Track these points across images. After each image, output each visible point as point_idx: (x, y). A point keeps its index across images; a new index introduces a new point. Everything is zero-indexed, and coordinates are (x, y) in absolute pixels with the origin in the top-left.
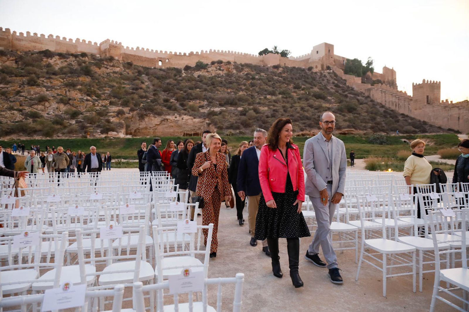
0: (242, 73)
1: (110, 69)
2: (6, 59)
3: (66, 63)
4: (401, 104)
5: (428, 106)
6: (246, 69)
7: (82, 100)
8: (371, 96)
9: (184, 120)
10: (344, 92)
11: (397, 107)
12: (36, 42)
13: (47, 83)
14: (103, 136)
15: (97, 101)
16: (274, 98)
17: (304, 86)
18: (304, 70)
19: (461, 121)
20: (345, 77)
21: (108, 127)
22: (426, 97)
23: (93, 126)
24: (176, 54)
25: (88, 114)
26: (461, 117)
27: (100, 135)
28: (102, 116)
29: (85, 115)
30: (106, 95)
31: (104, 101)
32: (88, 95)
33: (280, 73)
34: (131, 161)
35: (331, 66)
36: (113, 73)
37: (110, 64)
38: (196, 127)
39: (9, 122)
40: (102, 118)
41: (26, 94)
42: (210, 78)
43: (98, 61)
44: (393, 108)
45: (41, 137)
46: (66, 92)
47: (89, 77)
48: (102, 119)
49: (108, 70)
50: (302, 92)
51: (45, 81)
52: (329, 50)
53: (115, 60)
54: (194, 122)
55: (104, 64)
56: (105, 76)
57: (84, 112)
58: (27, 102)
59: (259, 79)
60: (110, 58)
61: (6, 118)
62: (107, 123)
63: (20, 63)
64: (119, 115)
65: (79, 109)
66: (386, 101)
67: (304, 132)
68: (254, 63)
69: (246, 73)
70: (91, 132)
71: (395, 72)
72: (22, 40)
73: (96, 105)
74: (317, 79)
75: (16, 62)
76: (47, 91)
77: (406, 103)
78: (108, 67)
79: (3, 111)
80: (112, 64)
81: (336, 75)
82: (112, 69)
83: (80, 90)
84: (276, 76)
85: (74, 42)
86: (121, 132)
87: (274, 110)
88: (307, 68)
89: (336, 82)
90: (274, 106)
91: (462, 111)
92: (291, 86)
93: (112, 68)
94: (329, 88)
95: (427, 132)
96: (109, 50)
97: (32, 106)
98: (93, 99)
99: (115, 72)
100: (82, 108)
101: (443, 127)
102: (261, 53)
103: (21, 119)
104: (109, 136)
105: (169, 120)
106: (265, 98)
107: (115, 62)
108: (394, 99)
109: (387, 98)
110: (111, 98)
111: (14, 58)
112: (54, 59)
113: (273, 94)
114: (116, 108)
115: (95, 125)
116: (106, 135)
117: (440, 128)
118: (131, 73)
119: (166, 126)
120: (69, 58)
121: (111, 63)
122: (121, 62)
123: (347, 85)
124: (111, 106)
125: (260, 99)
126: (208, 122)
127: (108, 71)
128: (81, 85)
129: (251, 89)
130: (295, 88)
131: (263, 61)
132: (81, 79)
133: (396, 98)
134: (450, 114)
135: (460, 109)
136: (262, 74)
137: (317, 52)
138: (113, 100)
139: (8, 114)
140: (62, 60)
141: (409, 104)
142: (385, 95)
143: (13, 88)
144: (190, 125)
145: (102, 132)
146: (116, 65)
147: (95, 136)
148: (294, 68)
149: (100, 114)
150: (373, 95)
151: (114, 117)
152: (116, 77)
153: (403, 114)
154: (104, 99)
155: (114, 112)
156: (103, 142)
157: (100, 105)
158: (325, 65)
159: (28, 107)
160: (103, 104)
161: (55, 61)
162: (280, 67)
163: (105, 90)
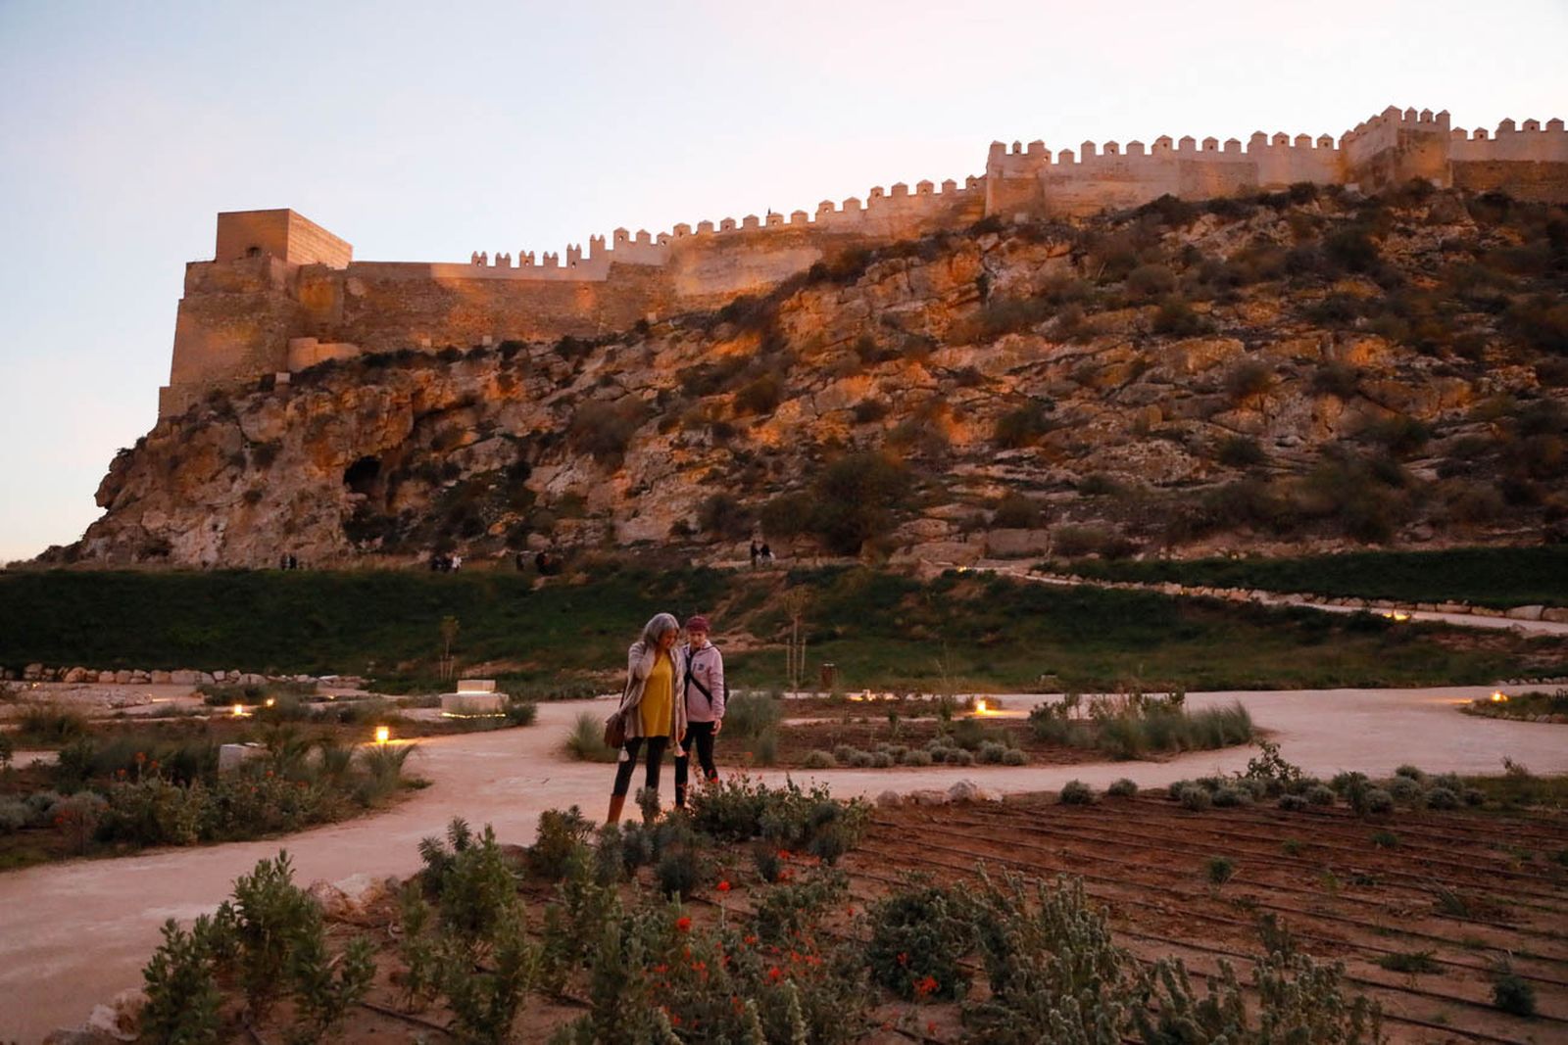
1: (1423, 237)
2: (1045, 252)
3: (1247, 237)
12: (1112, 178)
13: (1227, 321)
15: (1475, 370)
25: (1470, 433)
29: (1451, 438)
31: (1512, 370)
36: (1442, 250)
37: (1415, 213)
39: (1147, 484)
41: (1168, 372)
43: (1362, 210)
45: (1339, 541)
46: (1323, 348)
49: (1415, 239)
51: (1216, 312)
53: (1434, 191)
55: (1391, 217)
57: (1440, 425)
58: (1186, 402)
60: (1415, 186)
61: (1133, 468)
63: (1087, 259)
65: (1416, 416)
72: (1070, 178)
73: (1484, 389)
75: (1076, 260)
76: (1249, 348)
78: (1413, 227)
79: (1119, 444)
80: (1424, 213)
82: (1430, 234)
85: (1244, 149)
93: (1429, 229)
96: (1399, 153)
97: (1215, 417)
98: (1457, 365)
99: (1447, 247)
103: (1189, 470)
107: (1435, 202)
111: (1066, 247)
112: (1199, 228)
118: (1516, 239)
120: (1256, 213)
121: (1419, 207)
124: (1556, 390)
127: (1416, 243)
132: (1340, 289)
138: (1544, 360)
139: (1139, 452)
140: (1228, 228)
143: (1112, 352)
146: (1443, 214)
154: (1503, 363)
157: (1500, 388)
159: (1198, 423)
160: (1513, 382)
161: (1204, 235)
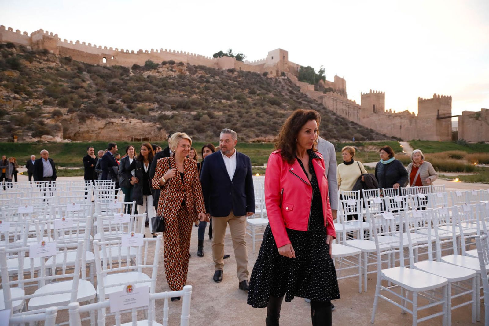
0: (195, 75)
1: (44, 64)
4: (350, 112)
5: (374, 114)
6: (200, 72)
7: (8, 98)
8: (324, 104)
9: (132, 124)
10: (298, 99)
11: (347, 115)
14: (36, 140)
15: (27, 99)
16: (229, 102)
17: (260, 92)
18: (259, 75)
19: (403, 130)
20: (299, 84)
21: (41, 130)
22: (372, 106)
23: (23, 128)
24: (122, 51)
25: (16, 114)
26: (402, 126)
27: (31, 138)
28: (34, 117)
29: (12, 115)
30: (38, 93)
31: (36, 100)
32: (16, 92)
33: (236, 77)
34: (69, 168)
35: (286, 73)
36: (47, 68)
37: (44, 58)
38: (145, 131)
40: (33, 119)
42: (160, 79)
43: (28, 54)
44: (344, 116)
47: (17, 72)
48: (34, 121)
49: (42, 64)
50: (257, 97)
52: (284, 57)
53: (50, 53)
54: (143, 126)
55: (36, 57)
56: (38, 72)
57: (11, 112)
59: (214, 83)
60: (43, 51)
62: (39, 126)
64: (56, 117)
65: (4, 109)
66: (337, 109)
67: (260, 138)
68: (208, 65)
69: (200, 75)
70: (20, 135)
71: (345, 81)
73: (26, 104)
74: (273, 84)
77: (355, 112)
78: (42, 61)
80: (46, 58)
81: (290, 82)
82: (46, 64)
83: (6, 86)
84: (230, 80)
86: (57, 136)
87: (229, 116)
88: (263, 73)
89: (290, 89)
90: (229, 111)
91: (403, 120)
92: (246, 91)
93: (46, 62)
94: (283, 94)
95: (373, 139)
96: (43, 42)
98: (23, 97)
99: (49, 68)
100: (8, 107)
101: (387, 135)
102: (215, 56)
104: (43, 140)
105: (114, 124)
106: (220, 102)
107: (49, 56)
108: (344, 107)
109: (338, 106)
110: (44, 97)
113: (228, 98)
114: (51, 109)
115: (26, 127)
116: (39, 139)
117: (384, 135)
118: (69, 69)
119: (111, 130)
121: (44, 56)
122: (57, 56)
123: (301, 91)
124: (45, 106)
125: (215, 103)
126: (158, 126)
127: (42, 66)
128: (8, 80)
129: (205, 92)
130: (250, 93)
131: (217, 64)
132: (6, 73)
133: (346, 106)
134: (393, 123)
135: (401, 118)
136: (217, 77)
137: (272, 58)
138: (47, 99)
141: (358, 113)
142: (336, 103)
144: (139, 129)
145: (34, 136)
146: (51, 59)
147: (25, 140)
148: (249, 72)
149: (31, 114)
150: (325, 103)
151: (49, 118)
152: (51, 73)
153: (352, 122)
154: (36, 98)
155: (49, 113)
156: (34, 147)
157: (31, 104)
158: (280, 71)
160: (35, 103)
162: (235, 71)
163: (38, 88)
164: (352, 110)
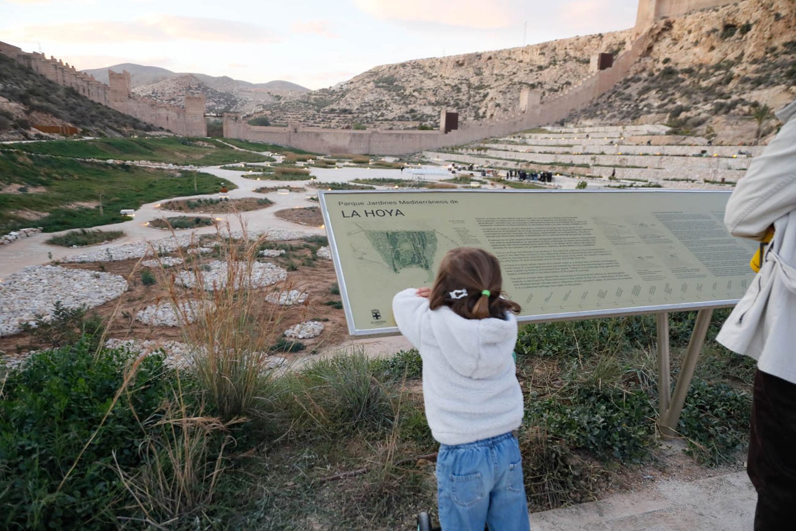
4: (92, 90)
8: (34, 68)
11: (86, 92)
19: (170, 122)
44: (79, 92)
77: (100, 91)
91: (170, 112)
141: (105, 93)
164: (95, 88)
